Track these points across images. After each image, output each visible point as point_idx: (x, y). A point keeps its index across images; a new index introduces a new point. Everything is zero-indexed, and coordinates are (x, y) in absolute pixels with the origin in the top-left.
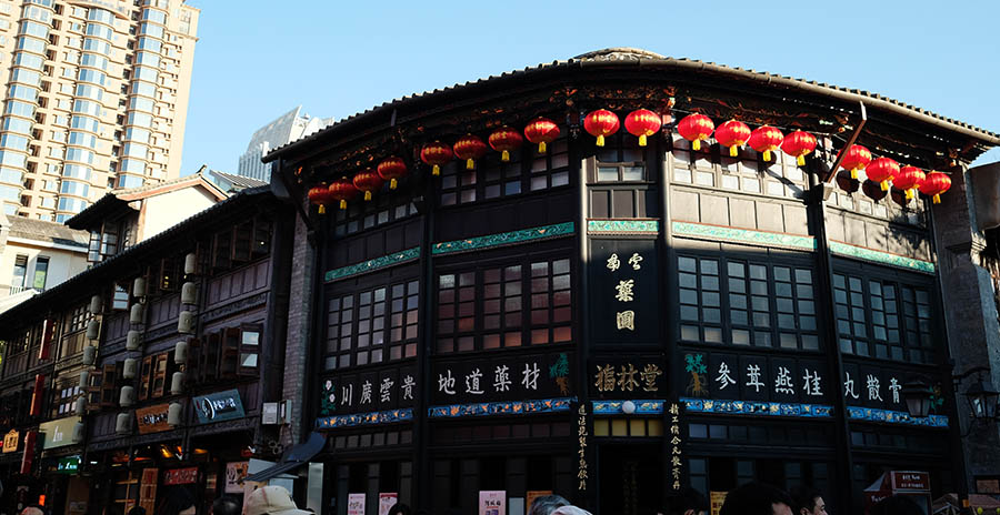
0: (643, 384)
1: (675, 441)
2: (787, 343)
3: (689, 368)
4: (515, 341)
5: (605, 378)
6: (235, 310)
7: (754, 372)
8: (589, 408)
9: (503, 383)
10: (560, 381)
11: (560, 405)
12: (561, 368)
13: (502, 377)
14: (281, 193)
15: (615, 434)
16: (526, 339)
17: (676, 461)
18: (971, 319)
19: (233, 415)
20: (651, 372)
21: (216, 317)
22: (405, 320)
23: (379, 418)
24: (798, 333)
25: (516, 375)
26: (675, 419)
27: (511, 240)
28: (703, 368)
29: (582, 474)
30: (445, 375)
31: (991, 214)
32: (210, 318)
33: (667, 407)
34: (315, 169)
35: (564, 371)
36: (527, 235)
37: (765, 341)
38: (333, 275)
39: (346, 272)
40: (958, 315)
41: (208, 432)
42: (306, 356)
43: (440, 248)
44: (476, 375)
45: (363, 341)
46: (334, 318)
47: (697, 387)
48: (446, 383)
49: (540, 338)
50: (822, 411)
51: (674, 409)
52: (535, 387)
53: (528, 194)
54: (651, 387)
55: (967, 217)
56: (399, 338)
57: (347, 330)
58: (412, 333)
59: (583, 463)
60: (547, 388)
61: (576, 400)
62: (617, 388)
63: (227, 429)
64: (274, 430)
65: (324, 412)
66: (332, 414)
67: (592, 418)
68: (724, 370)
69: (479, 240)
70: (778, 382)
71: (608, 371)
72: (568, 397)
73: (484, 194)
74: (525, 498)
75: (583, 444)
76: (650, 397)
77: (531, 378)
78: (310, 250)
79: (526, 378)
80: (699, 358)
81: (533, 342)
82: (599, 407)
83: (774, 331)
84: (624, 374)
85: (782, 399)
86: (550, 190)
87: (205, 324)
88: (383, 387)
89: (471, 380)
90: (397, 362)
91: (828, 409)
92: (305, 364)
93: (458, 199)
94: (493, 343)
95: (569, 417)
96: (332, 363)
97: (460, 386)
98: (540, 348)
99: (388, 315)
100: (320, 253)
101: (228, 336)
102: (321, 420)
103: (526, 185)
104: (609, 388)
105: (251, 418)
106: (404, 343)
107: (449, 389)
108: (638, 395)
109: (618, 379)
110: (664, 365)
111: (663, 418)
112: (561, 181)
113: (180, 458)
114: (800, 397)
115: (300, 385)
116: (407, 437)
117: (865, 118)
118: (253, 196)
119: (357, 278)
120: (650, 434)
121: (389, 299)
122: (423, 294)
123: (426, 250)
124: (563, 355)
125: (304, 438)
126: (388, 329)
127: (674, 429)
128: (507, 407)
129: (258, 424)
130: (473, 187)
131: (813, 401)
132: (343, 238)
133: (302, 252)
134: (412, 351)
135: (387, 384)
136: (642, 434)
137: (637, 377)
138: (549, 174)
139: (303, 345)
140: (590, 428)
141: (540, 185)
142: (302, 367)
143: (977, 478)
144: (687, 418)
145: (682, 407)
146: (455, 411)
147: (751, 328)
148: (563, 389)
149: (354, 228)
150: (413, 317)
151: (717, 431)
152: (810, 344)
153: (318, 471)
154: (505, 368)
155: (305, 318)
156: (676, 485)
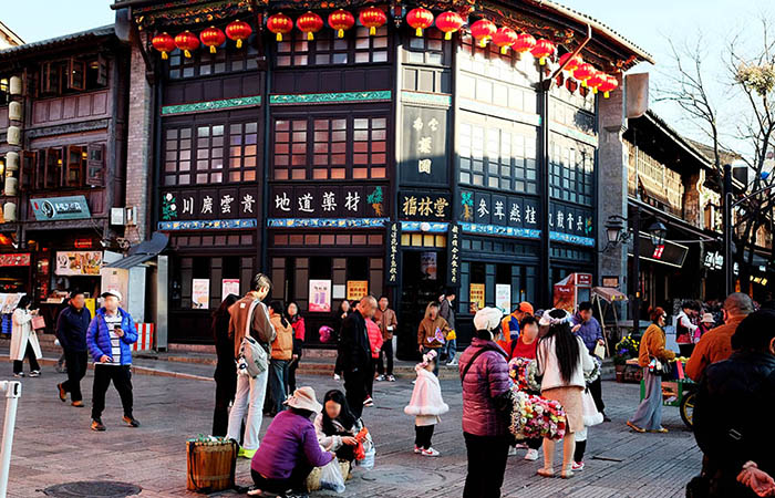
0: (435, 211)
1: (455, 250)
2: (519, 188)
3: (463, 202)
4: (339, 175)
5: (410, 206)
6: (68, 130)
7: (499, 206)
8: (399, 226)
9: (329, 205)
10: (375, 206)
11: (376, 223)
12: (376, 198)
13: (329, 201)
14: (124, 36)
15: (425, 245)
16: (349, 174)
17: (454, 263)
18: (613, 176)
19: (78, 216)
20: (441, 204)
21: (46, 134)
22: (243, 152)
23: (221, 224)
24: (525, 181)
25: (340, 200)
26: (455, 236)
27: (338, 99)
28: (471, 202)
29: (393, 270)
30: (282, 196)
31: (635, 108)
32: (40, 134)
33: (450, 228)
34: (156, 20)
35: (379, 199)
36: (352, 97)
37: (506, 186)
38: (170, 110)
39: (184, 109)
40: (607, 174)
41: (46, 227)
42: (148, 173)
43: (276, 100)
44: (307, 198)
45: (201, 165)
46: (172, 145)
47: (467, 215)
48: (282, 202)
49: (360, 174)
50: (535, 234)
51: (455, 229)
52: (355, 209)
53: (352, 65)
54: (440, 214)
55: (621, 109)
56: (239, 166)
57: (186, 155)
58: (251, 162)
59: (393, 263)
60: (365, 210)
61: (388, 220)
62: (418, 212)
63: (70, 226)
64: (119, 230)
65: (165, 217)
66: (174, 219)
67: (401, 233)
68: (483, 204)
69: (311, 96)
70: (513, 213)
71: (413, 201)
72: (382, 217)
73: (315, 60)
74: (346, 285)
75: (394, 251)
76: (439, 220)
77: (353, 203)
78: (148, 87)
79: (349, 203)
80: (469, 195)
81: (354, 177)
82: (405, 226)
83: (512, 179)
84: (422, 204)
85: (514, 225)
86: (371, 64)
87: (32, 139)
88: (223, 202)
89: (303, 201)
90: (236, 183)
91: (538, 232)
92: (147, 179)
93: (292, 62)
94: (321, 175)
95: (383, 232)
96: (171, 180)
97: (294, 205)
98: (360, 181)
99: (227, 147)
100: (157, 90)
101: (71, 152)
102: (163, 224)
103: (351, 58)
104: (413, 213)
105: (99, 219)
106: (243, 169)
107: (285, 207)
108: (432, 218)
109: (419, 207)
110: (451, 200)
111: (447, 235)
112: (381, 57)
113: (16, 246)
114: (524, 224)
115: (144, 196)
116: (247, 240)
117: (590, 36)
118: (100, 37)
119: (194, 116)
120: (437, 245)
121: (227, 135)
122: (261, 133)
123: (265, 100)
124: (378, 188)
125: (148, 237)
126: (227, 158)
127: (455, 243)
128: (334, 222)
129: (107, 225)
130: (305, 53)
131: (531, 227)
132: (178, 80)
133: (139, 89)
134: (250, 176)
135: (227, 200)
136: (420, 245)
137: (432, 206)
138: (371, 51)
139: (145, 164)
140: (399, 240)
141: (362, 59)
142: (145, 181)
143: (604, 277)
144: (463, 235)
145: (460, 227)
146: (290, 223)
147: (499, 177)
148: (378, 211)
149: (189, 73)
150: (251, 150)
151: (477, 245)
152: (532, 190)
153: (164, 261)
154: (332, 194)
155: (146, 143)
156: (454, 279)
